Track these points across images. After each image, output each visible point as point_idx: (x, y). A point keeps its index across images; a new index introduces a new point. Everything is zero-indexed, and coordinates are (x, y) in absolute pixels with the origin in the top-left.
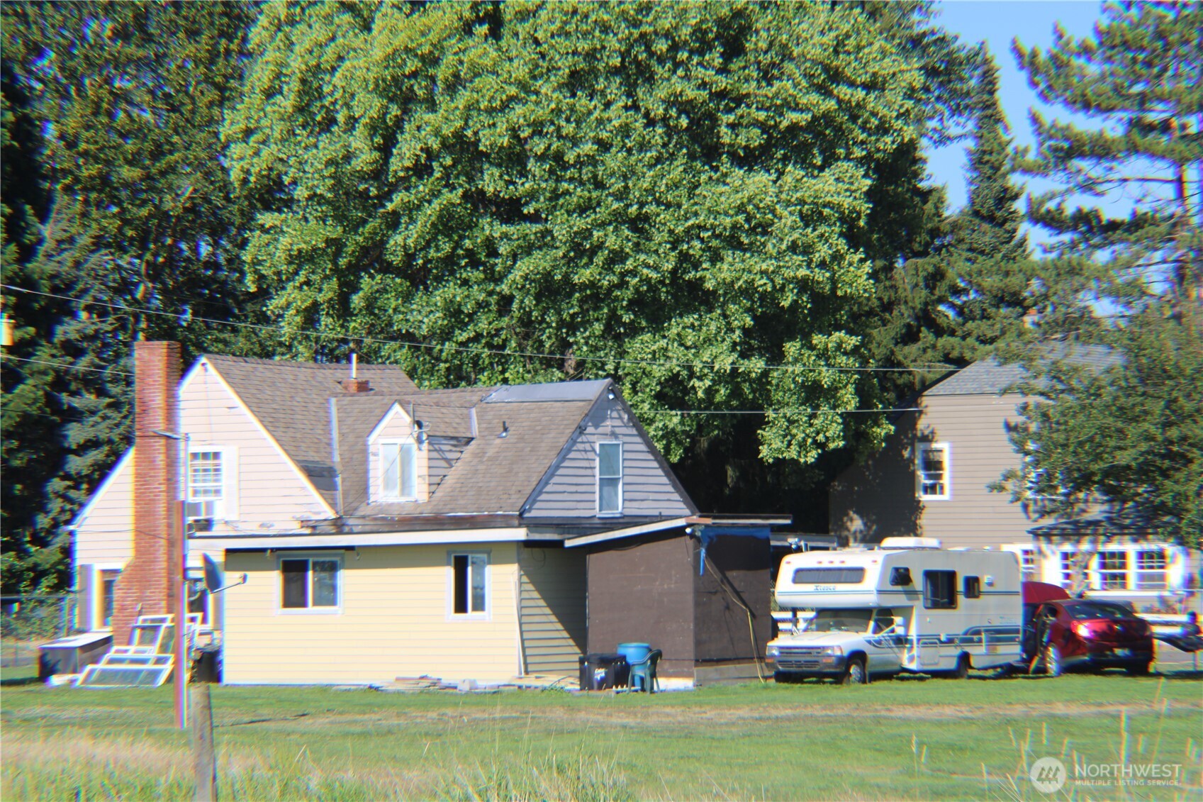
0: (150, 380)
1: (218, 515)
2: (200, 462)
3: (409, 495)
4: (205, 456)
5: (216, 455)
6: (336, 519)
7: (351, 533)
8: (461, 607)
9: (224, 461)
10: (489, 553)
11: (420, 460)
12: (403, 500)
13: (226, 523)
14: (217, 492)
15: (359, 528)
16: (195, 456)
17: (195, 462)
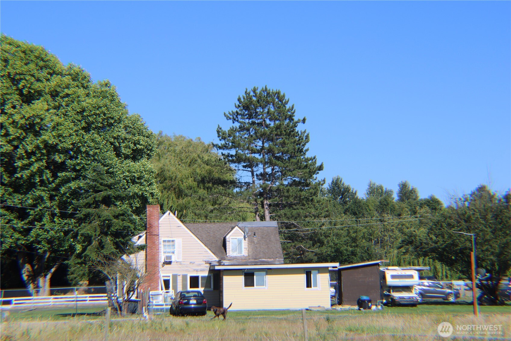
0: (153, 217)
1: (173, 260)
2: (167, 243)
3: (241, 253)
4: (169, 241)
5: (173, 241)
6: (219, 261)
7: (224, 265)
8: (309, 285)
9: (176, 243)
10: (319, 270)
11: (245, 244)
12: (239, 255)
13: (177, 262)
14: (173, 253)
15: (227, 264)
16: (164, 241)
17: (165, 243)
